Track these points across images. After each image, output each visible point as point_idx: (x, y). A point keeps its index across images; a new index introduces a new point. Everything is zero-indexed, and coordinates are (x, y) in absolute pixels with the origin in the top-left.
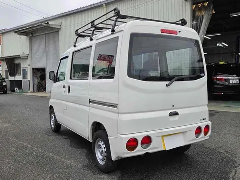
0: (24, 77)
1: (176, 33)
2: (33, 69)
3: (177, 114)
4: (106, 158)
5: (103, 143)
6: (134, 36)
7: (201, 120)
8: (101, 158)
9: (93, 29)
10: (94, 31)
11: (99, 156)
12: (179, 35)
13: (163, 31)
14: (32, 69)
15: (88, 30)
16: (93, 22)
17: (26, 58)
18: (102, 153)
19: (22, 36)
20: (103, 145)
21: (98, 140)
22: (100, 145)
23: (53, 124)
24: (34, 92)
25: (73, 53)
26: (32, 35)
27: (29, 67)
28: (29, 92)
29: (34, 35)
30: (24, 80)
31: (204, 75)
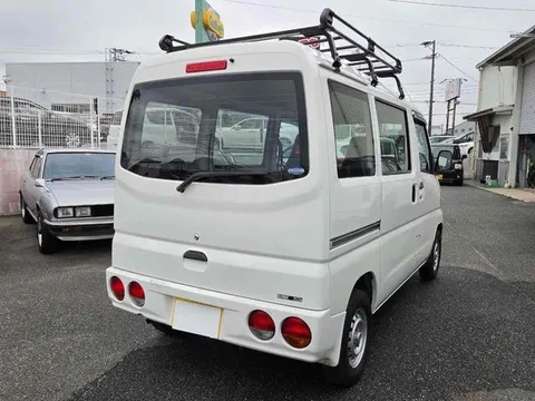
0: (503, 155)
1: (223, 65)
2: (522, 137)
13: (190, 68)
14: (517, 138)
17: (507, 114)
19: (502, 68)
24: (517, 187)
26: (523, 61)
27: (510, 132)
28: (506, 185)
29: (527, 62)
30: (501, 160)
31: (303, 171)
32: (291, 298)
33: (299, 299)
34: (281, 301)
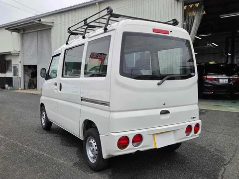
0: (15, 74)
1: (167, 32)
2: (24, 66)
3: (167, 112)
4: (97, 156)
5: (94, 141)
6: (126, 35)
7: (191, 118)
8: (92, 155)
9: (85, 27)
10: (86, 29)
11: (90, 154)
12: (170, 35)
15: (81, 27)
16: (85, 20)
17: (17, 55)
18: (93, 151)
19: (13, 33)
20: (94, 142)
21: (89, 138)
22: (91, 143)
23: (43, 121)
24: (24, 89)
25: (65, 51)
26: (24, 31)
27: (19, 64)
28: (20, 89)
29: (26, 32)
30: (14, 77)
31: (194, 74)
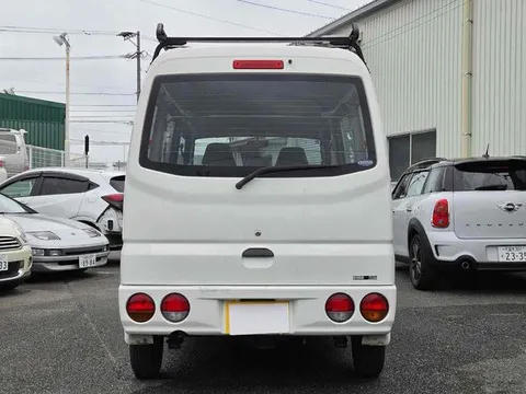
1: (279, 65)
7: (356, 278)
12: (287, 69)
13: (237, 65)
31: (372, 162)
32: (366, 278)
33: (374, 278)
34: (357, 282)
